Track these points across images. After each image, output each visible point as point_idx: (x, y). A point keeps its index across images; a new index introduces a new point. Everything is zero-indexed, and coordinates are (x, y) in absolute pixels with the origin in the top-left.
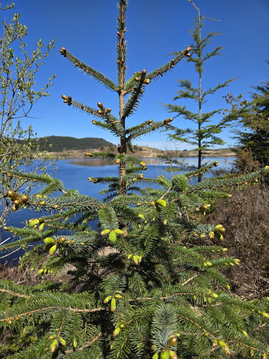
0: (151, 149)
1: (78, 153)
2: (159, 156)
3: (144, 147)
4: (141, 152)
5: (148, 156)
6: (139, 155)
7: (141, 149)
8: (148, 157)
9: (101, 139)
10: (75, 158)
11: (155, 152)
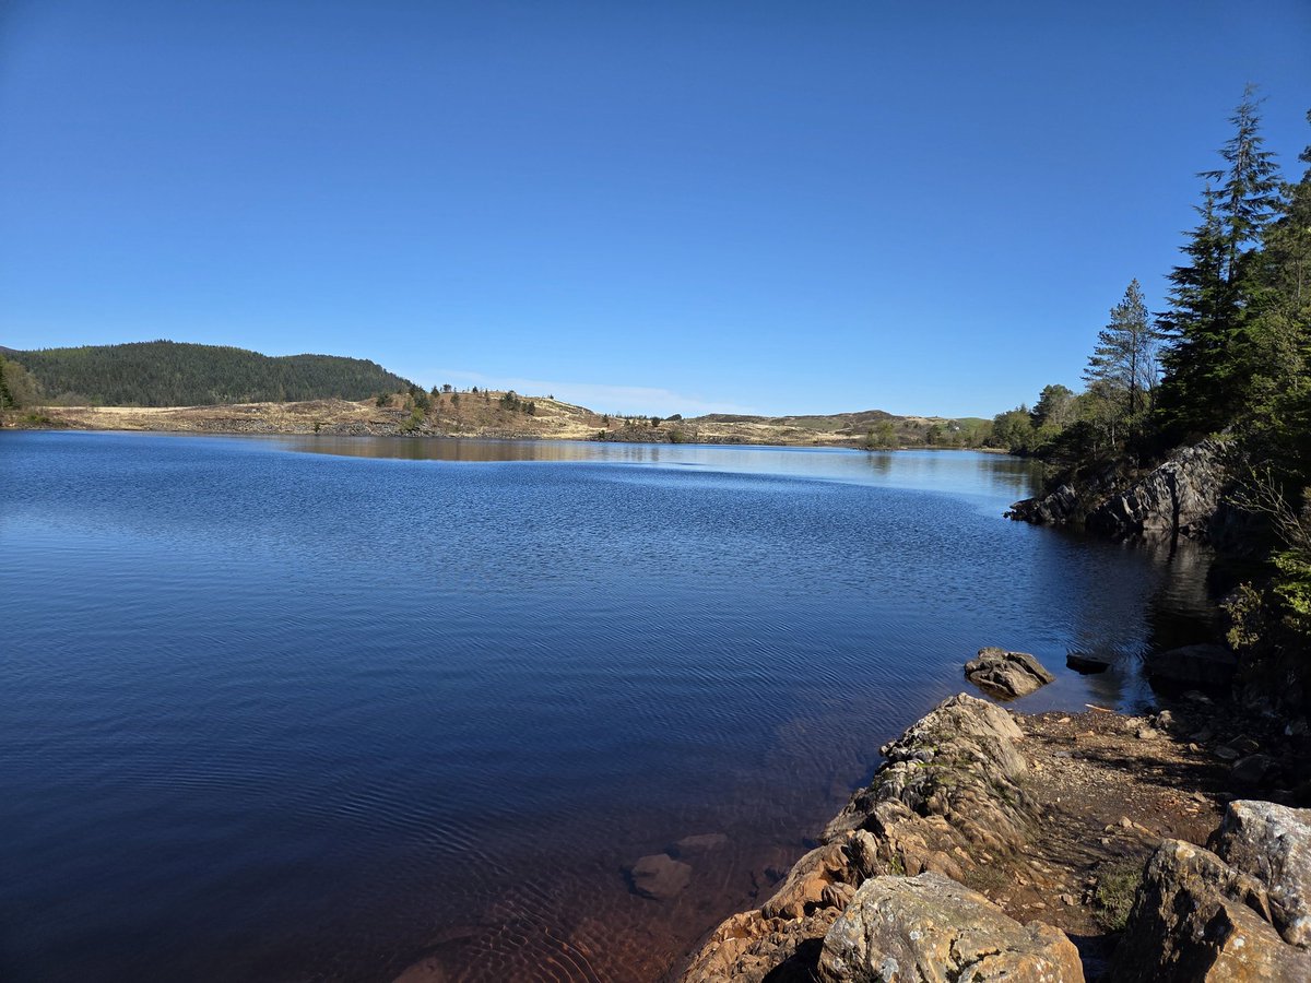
0: (566, 409)
1: (287, 415)
2: (601, 437)
3: (540, 400)
4: (529, 417)
5: (556, 432)
6: (525, 430)
7: (530, 409)
8: (560, 439)
9: (367, 365)
10: (272, 431)
11: (583, 421)
